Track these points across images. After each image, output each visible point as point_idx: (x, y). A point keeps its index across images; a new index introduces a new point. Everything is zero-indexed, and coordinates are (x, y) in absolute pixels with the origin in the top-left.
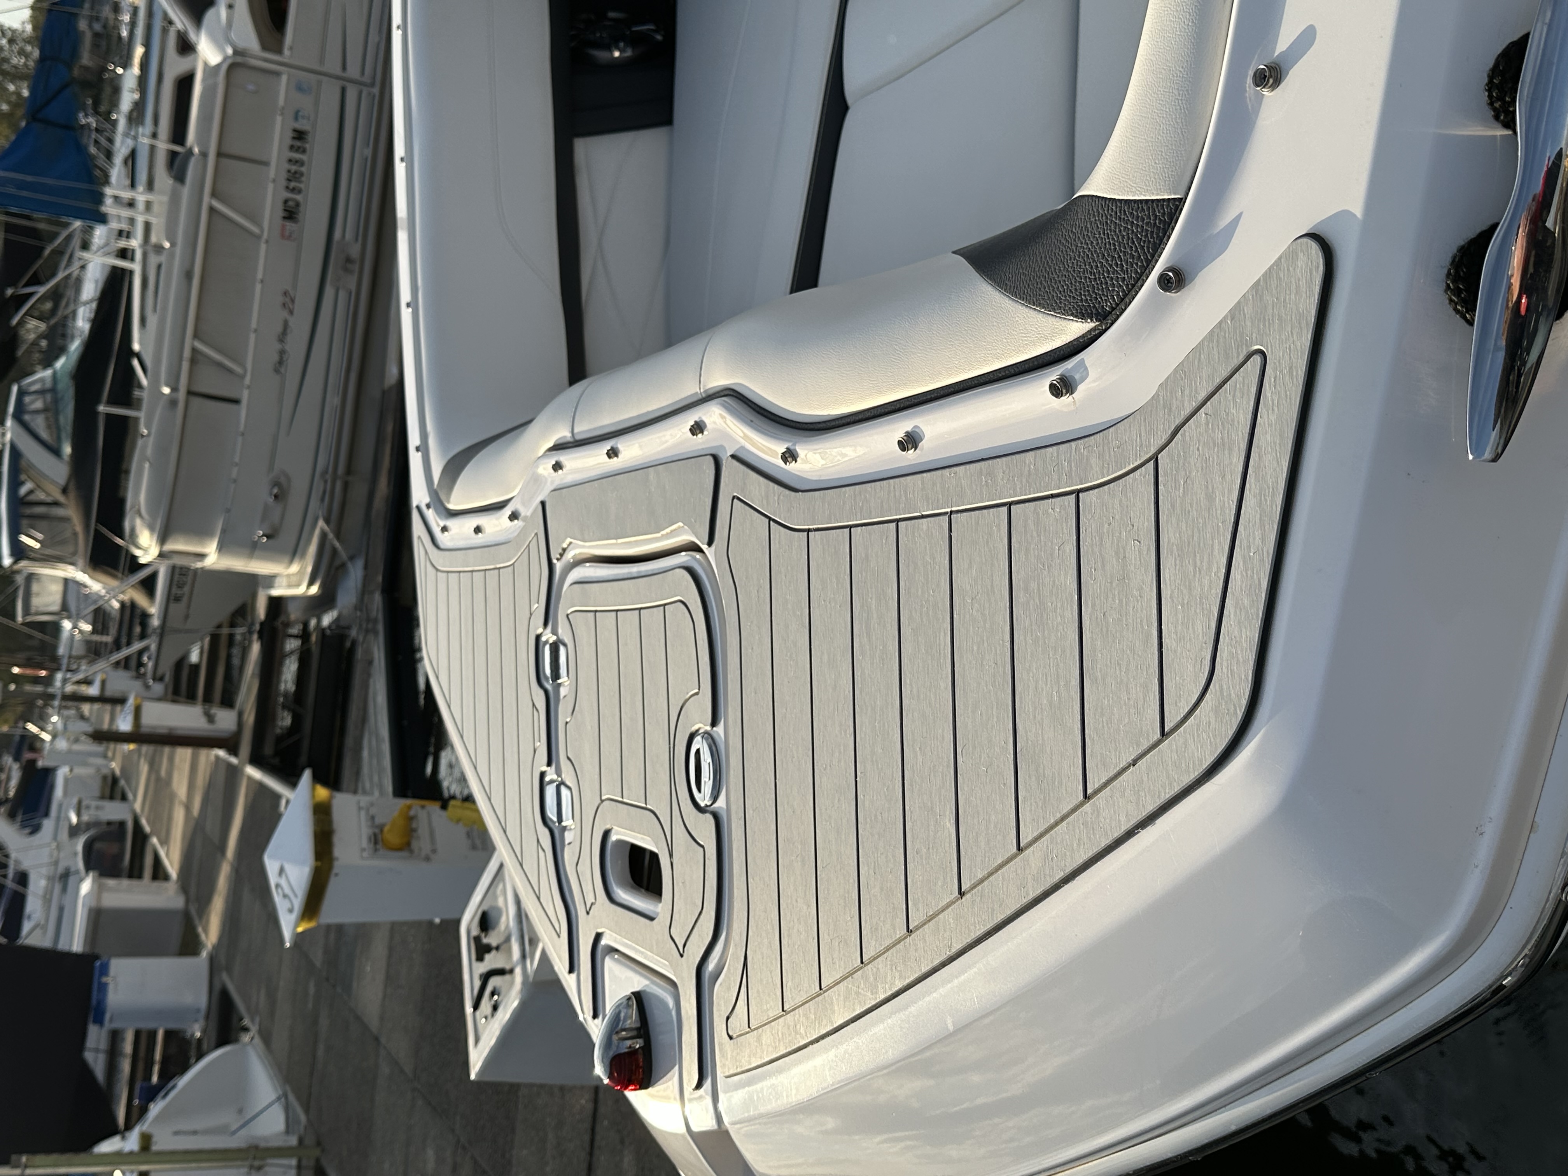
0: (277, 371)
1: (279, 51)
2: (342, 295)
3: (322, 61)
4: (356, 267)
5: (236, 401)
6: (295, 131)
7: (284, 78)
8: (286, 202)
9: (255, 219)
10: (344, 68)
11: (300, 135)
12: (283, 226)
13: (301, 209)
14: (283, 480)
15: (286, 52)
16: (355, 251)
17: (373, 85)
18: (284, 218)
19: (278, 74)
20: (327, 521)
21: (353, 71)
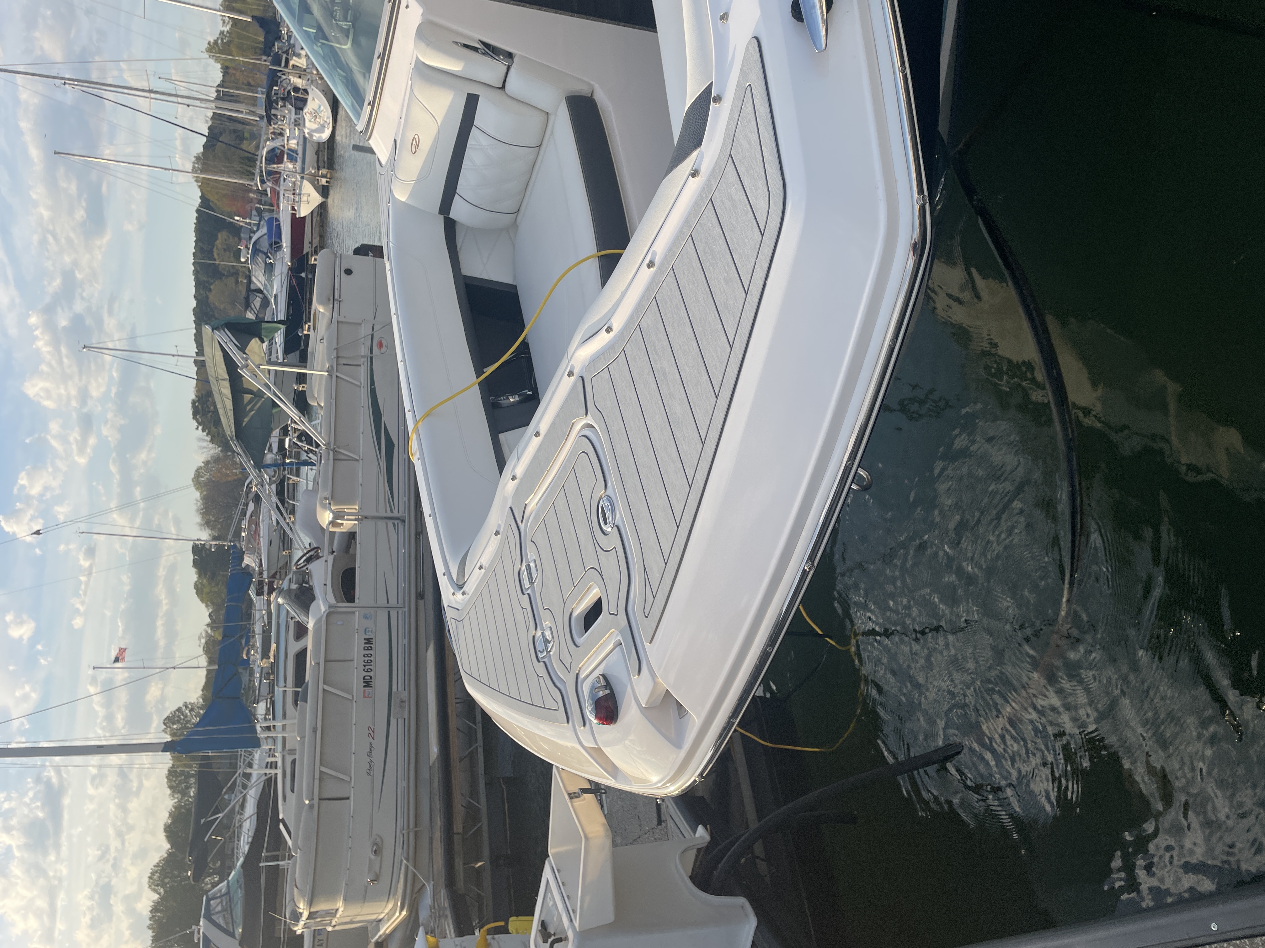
0: (369, 774)
1: (353, 601)
2: (400, 721)
3: (376, 601)
4: (407, 704)
5: (348, 798)
6: (365, 639)
7: (357, 613)
8: (364, 678)
9: (348, 691)
10: (388, 602)
11: (368, 641)
12: (364, 691)
13: (373, 680)
14: (378, 840)
15: (357, 600)
16: (404, 696)
17: (404, 607)
18: (364, 686)
19: (354, 613)
20: (407, 860)
21: (393, 602)
